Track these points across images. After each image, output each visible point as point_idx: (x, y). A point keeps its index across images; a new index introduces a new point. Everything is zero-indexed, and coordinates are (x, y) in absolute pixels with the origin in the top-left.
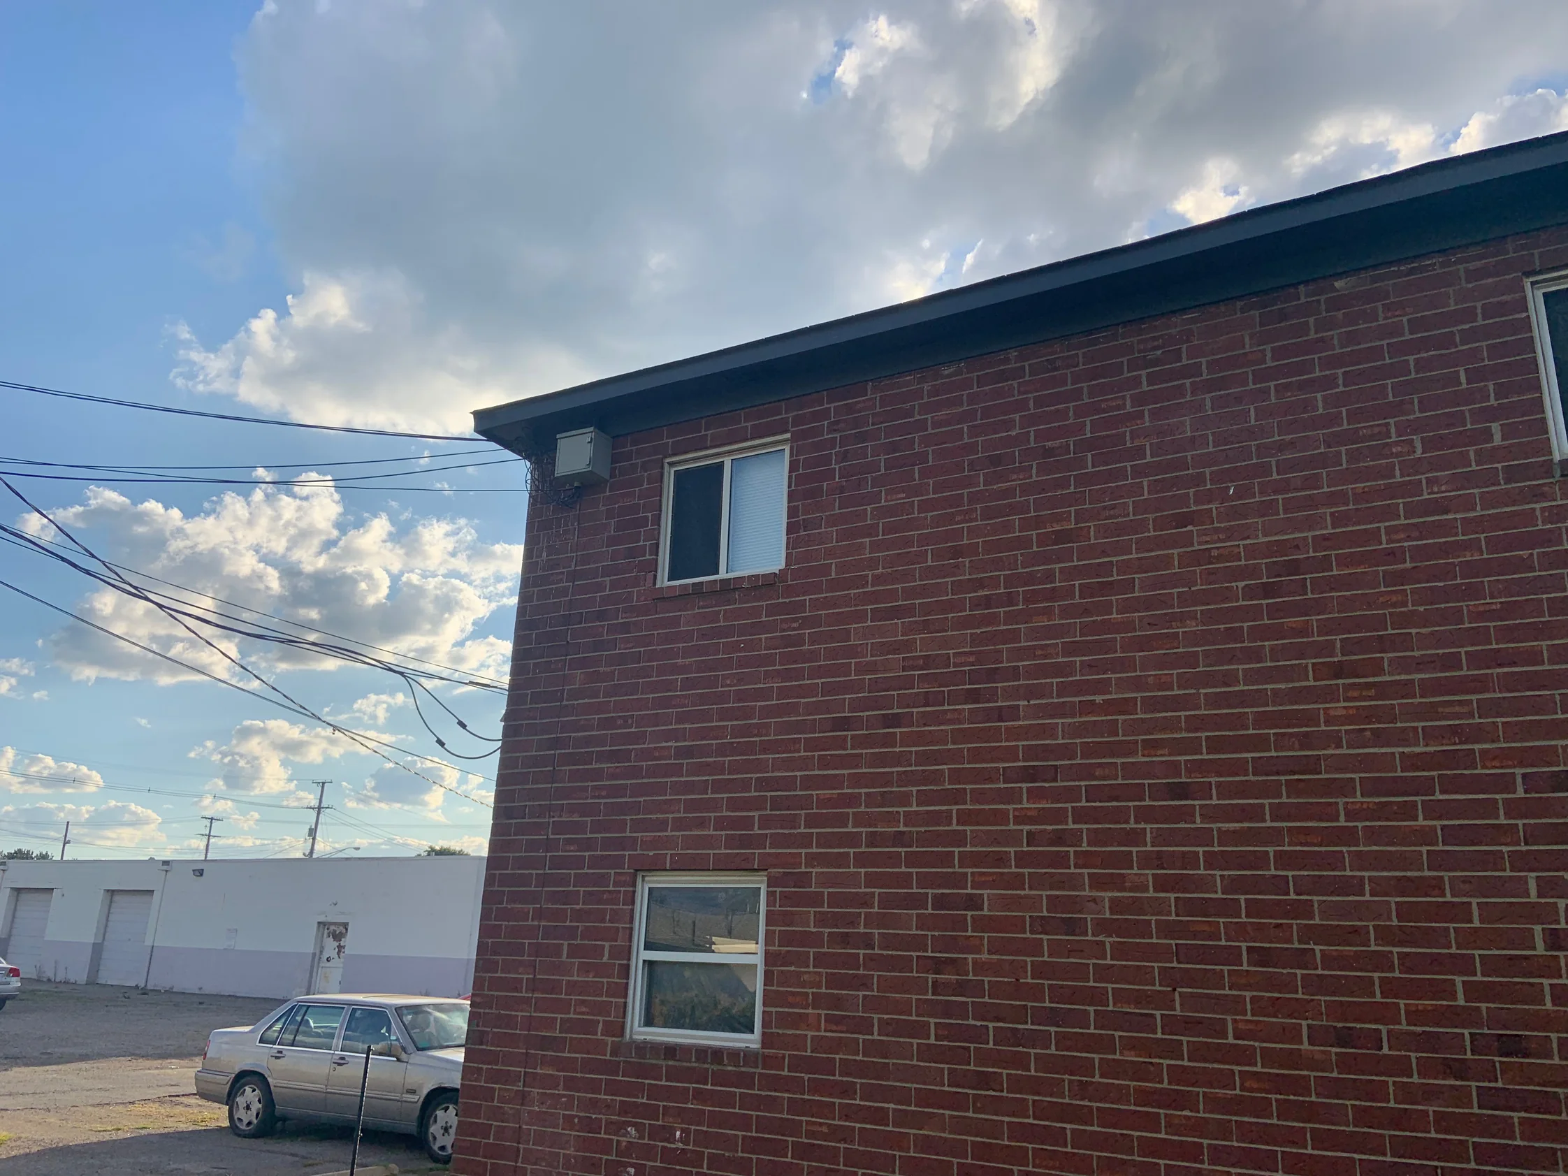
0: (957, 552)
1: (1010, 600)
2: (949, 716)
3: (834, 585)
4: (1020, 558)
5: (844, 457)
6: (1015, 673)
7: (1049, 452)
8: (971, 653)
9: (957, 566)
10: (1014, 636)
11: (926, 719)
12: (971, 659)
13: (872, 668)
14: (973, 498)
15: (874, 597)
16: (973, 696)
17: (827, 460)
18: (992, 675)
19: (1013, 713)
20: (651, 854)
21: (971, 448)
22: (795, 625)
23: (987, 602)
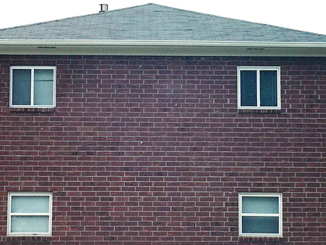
0: (109, 110)
1: (123, 125)
2: (106, 153)
3: (72, 114)
4: (126, 114)
5: (74, 77)
6: (123, 144)
7: (133, 87)
8: (112, 138)
9: (109, 114)
10: (123, 134)
11: (100, 154)
12: (112, 139)
13: (83, 139)
14: (113, 96)
15: (84, 119)
16: (112, 149)
17: (69, 77)
18: (118, 144)
19: (123, 154)
20: (13, 187)
21: (113, 81)
22: (60, 124)
23: (116, 124)
